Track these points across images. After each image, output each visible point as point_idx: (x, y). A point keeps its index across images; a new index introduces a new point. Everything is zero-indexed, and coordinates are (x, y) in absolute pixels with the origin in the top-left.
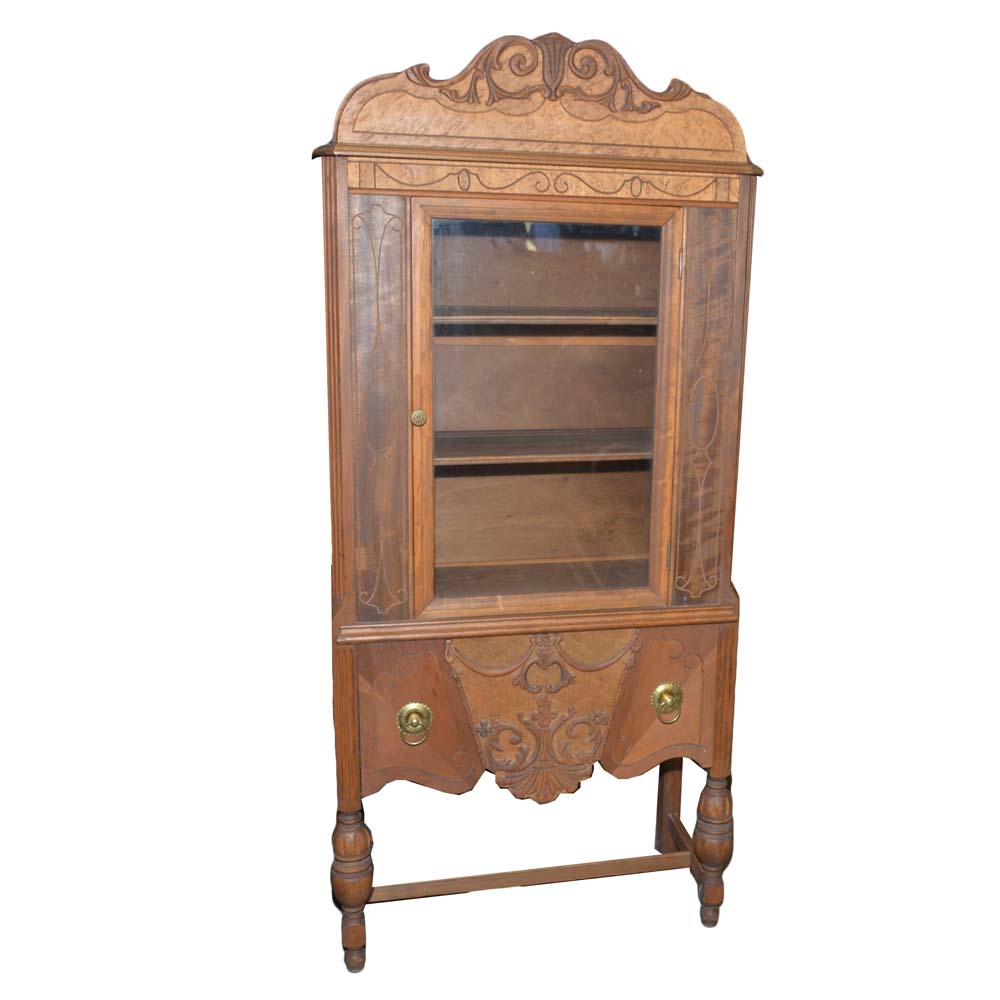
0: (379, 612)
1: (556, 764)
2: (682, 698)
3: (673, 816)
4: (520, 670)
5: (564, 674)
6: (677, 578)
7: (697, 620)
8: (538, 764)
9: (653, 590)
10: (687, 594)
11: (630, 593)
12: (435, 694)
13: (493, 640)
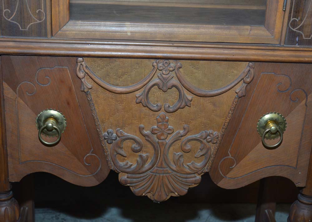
0: (21, 29)
1: (170, 171)
2: (285, 127)
3: (269, 212)
4: (143, 89)
5: (181, 96)
6: (292, 19)
7: (307, 59)
8: (155, 168)
9: (268, 29)
10: (300, 35)
11: (247, 29)
12: (68, 104)
13: (118, 61)
